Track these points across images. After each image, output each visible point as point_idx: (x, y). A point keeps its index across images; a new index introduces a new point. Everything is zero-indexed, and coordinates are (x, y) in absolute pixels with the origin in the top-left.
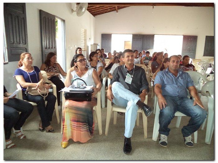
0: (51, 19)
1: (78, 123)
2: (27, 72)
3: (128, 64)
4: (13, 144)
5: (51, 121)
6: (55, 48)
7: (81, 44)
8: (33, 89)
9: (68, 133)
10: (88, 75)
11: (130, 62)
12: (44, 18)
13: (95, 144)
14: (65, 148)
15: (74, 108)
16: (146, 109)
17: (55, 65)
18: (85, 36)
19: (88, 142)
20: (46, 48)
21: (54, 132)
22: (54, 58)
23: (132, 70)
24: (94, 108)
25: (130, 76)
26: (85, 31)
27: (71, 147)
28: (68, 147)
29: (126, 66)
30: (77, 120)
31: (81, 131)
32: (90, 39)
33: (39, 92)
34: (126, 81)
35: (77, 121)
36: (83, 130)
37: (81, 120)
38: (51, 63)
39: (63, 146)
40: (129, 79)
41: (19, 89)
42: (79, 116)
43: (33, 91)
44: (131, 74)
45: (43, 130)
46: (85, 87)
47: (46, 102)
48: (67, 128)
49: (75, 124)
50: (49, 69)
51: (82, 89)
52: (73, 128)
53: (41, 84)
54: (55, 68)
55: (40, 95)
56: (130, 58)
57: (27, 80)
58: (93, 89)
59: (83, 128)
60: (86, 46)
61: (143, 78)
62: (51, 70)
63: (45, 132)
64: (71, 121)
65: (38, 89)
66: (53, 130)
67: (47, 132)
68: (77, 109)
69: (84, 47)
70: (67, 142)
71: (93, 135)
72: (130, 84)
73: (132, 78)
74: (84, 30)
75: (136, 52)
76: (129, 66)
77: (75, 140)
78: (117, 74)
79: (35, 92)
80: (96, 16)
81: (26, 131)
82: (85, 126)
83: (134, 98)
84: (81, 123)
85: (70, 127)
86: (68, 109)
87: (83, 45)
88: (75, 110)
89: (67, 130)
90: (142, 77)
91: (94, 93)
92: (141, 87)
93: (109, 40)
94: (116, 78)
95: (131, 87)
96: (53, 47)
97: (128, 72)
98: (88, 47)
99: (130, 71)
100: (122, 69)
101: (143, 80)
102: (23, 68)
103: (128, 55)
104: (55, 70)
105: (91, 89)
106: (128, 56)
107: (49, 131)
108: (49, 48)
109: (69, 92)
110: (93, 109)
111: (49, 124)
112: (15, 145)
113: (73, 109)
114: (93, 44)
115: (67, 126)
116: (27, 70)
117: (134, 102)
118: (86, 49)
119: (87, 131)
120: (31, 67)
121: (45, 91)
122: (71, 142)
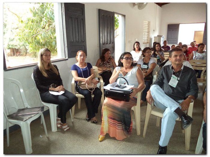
0: (110, 16)
1: (114, 121)
2: (81, 68)
3: (175, 64)
4: (68, 128)
5: (97, 113)
6: (113, 43)
7: (144, 37)
8: (82, 83)
9: (105, 128)
10: (132, 73)
11: (177, 63)
12: (103, 16)
13: (129, 143)
14: (101, 141)
15: (112, 106)
16: (184, 120)
17: (109, 61)
18: (149, 28)
19: (124, 140)
20: (104, 44)
21: (98, 124)
22: (108, 54)
23: (179, 72)
24: (133, 108)
25: (176, 79)
26: (149, 23)
27: (106, 142)
28: (104, 141)
29: (173, 66)
30: (113, 117)
31: (116, 128)
32: (154, 30)
33: (87, 86)
34: (170, 84)
35: (114, 119)
36: (119, 128)
37: (116, 119)
38: (106, 59)
39: (100, 139)
40: (174, 82)
41: (73, 82)
42: (115, 114)
43: (82, 86)
44: (177, 76)
45: (89, 120)
46: (126, 87)
47: (93, 96)
48: (105, 124)
49: (112, 121)
50: (103, 64)
51: (121, 88)
52: (110, 125)
53: (90, 79)
54: (109, 63)
55: (87, 89)
56: (178, 58)
57: (79, 75)
58: (133, 90)
59: (119, 126)
60: (149, 38)
61: (192, 82)
62: (105, 65)
63: (90, 122)
64: (108, 117)
65: (87, 84)
66: (97, 122)
67: (92, 122)
68: (113, 107)
69: (147, 39)
70: (104, 136)
71: (130, 134)
72: (175, 87)
73: (178, 81)
74: (147, 22)
75: (201, 46)
76: (176, 67)
77: (111, 136)
78: (162, 75)
79: (84, 87)
80: (162, 6)
81: (76, 118)
82: (121, 125)
83: (172, 105)
84: (117, 122)
85: (107, 123)
86: (106, 106)
87: (146, 38)
88: (112, 108)
89: (104, 125)
90: (191, 80)
91: (132, 94)
92: (189, 92)
93: (176, 30)
94: (160, 79)
95: (175, 91)
96: (111, 43)
97: (174, 74)
98: (151, 39)
99: (177, 72)
100: (168, 70)
101: (191, 84)
102: (78, 64)
103: (176, 54)
104: (109, 65)
105: (129, 90)
106: (176, 56)
107: (93, 122)
108: (107, 44)
109: (109, 90)
110: (131, 109)
111: (94, 116)
112: (69, 129)
113: (110, 107)
114: (157, 36)
115: (105, 122)
116: (81, 66)
117: (171, 109)
118: (149, 41)
119: (123, 130)
120: (85, 64)
121: (92, 86)
122: (107, 136)
